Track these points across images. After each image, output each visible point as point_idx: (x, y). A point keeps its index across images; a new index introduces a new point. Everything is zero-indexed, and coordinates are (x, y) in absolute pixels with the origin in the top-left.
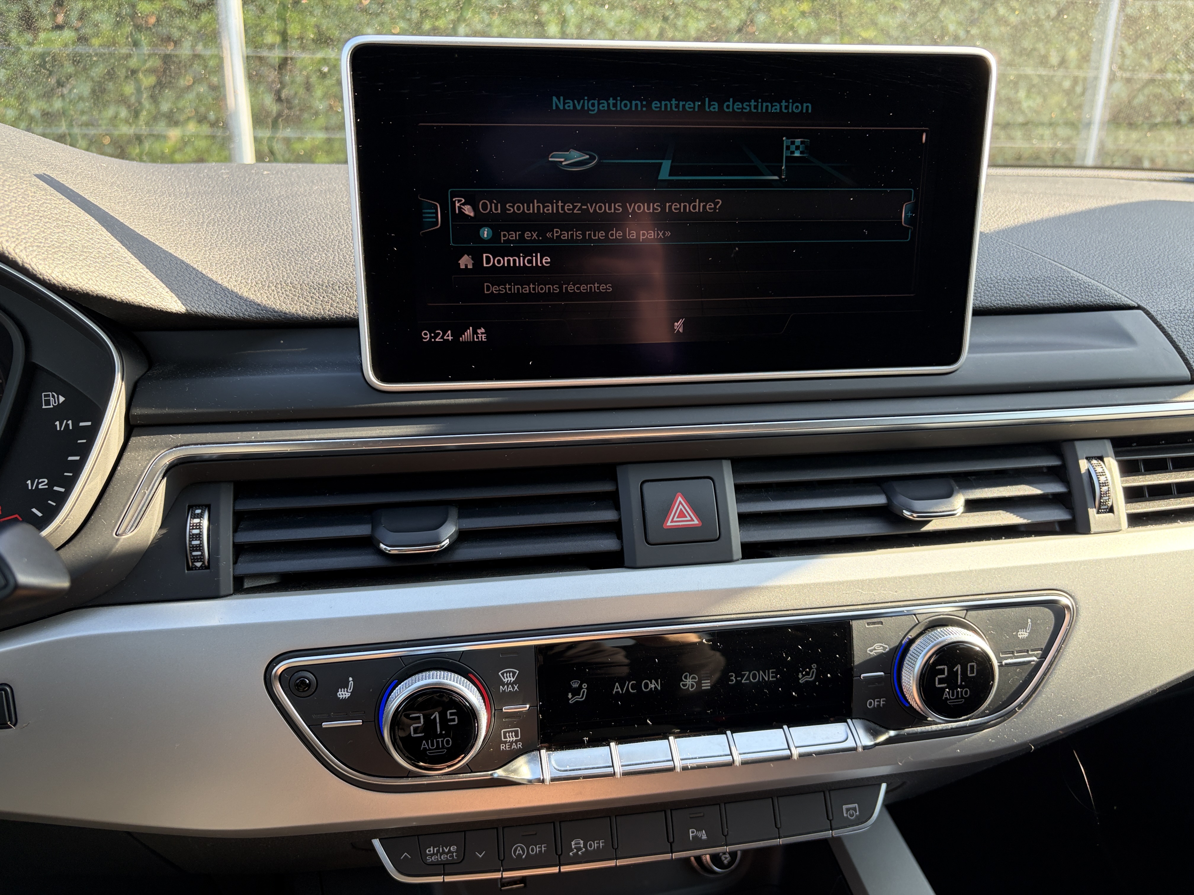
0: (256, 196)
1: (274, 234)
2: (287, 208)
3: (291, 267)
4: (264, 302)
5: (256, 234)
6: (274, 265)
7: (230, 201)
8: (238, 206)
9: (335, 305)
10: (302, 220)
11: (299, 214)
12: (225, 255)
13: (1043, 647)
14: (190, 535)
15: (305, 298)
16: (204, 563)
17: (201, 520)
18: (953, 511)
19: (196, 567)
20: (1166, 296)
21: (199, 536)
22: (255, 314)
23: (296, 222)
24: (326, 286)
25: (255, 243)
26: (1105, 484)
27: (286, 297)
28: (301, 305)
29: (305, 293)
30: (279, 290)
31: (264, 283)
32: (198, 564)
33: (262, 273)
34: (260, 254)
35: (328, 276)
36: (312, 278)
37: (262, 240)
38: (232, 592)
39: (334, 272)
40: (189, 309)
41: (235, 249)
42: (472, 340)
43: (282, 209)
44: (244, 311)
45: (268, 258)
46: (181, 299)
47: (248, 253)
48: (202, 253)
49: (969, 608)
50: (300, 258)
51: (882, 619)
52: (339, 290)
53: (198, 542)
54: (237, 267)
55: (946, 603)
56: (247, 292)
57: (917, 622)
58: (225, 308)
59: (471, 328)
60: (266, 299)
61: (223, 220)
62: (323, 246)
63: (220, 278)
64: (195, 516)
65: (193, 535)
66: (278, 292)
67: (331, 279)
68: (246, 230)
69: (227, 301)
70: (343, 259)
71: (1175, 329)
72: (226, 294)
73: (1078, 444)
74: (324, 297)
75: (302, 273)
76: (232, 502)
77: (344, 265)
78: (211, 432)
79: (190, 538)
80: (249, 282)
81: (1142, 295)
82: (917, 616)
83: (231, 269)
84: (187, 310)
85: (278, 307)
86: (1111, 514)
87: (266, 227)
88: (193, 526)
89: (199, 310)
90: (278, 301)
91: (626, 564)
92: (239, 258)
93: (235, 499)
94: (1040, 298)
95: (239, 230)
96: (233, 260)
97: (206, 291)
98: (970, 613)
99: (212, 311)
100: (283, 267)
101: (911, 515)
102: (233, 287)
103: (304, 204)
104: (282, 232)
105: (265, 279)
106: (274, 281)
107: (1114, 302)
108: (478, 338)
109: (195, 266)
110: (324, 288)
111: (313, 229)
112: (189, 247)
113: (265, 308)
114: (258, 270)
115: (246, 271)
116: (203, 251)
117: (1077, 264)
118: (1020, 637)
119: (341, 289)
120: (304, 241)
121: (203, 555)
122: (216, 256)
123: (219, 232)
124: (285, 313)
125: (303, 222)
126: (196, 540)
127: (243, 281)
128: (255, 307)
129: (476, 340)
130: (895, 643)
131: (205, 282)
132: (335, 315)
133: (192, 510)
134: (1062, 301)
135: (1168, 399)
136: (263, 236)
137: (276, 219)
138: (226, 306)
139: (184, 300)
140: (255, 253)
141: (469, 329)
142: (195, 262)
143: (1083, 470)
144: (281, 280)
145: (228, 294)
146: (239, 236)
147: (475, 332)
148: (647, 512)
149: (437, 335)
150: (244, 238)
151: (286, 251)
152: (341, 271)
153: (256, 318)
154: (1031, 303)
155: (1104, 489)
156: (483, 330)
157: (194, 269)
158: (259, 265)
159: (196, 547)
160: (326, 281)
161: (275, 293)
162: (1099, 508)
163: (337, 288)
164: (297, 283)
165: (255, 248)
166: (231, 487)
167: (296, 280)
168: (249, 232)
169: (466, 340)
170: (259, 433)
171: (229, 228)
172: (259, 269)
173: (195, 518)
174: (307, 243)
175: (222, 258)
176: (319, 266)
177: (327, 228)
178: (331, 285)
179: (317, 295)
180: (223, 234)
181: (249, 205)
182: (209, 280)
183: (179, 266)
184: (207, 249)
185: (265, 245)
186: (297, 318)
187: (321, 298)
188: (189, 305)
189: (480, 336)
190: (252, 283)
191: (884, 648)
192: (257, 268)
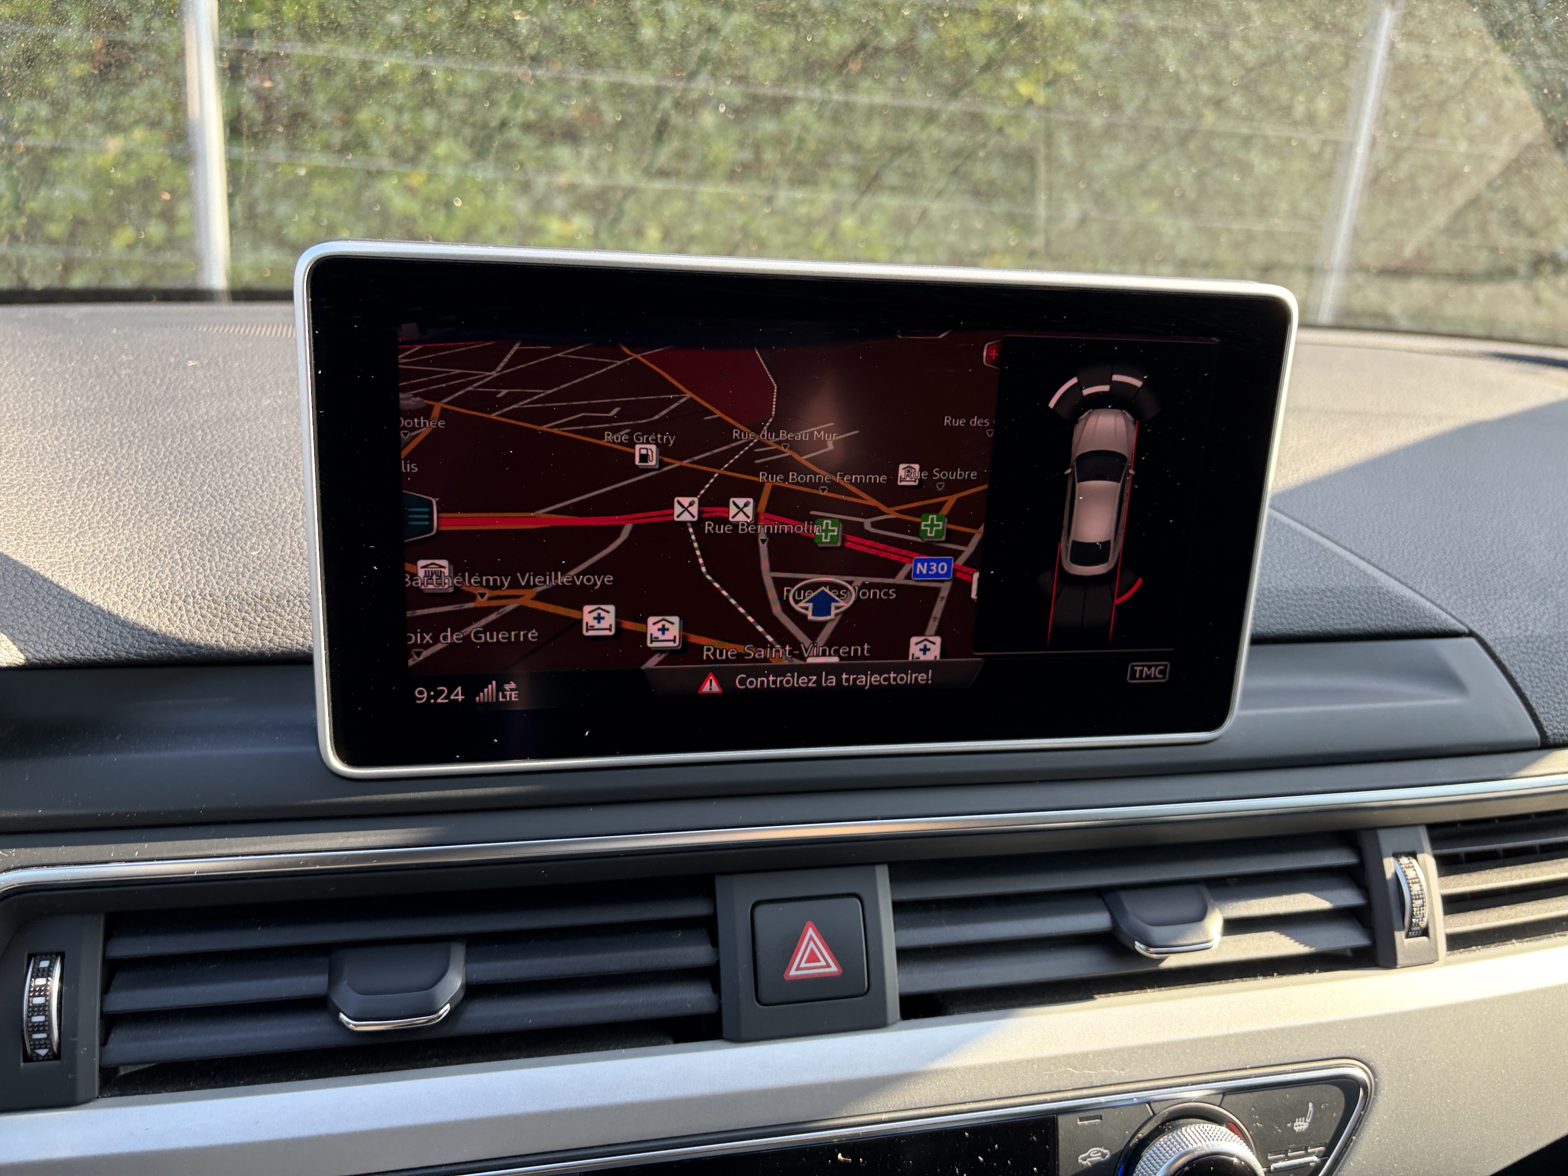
0: (168, 420)
1: (189, 500)
2: (215, 447)
3: (213, 564)
4: (164, 629)
5: (160, 499)
6: (185, 560)
7: (125, 430)
8: (137, 440)
9: (281, 631)
10: (238, 470)
11: (235, 459)
12: (103, 545)
13: (1328, 1141)
14: (29, 1007)
15: (232, 619)
16: (51, 1049)
17: (48, 980)
18: (1207, 942)
19: (38, 1055)
20: (1507, 612)
21: (43, 1009)
22: (147, 650)
23: (228, 476)
24: (268, 600)
25: (157, 518)
26: (1420, 897)
27: (202, 620)
28: (226, 631)
29: (233, 612)
30: (189, 607)
31: (165, 596)
32: (43, 1052)
33: (164, 576)
34: (163, 539)
35: (272, 582)
36: (245, 585)
37: (169, 512)
38: (97, 1094)
39: (283, 574)
40: (30, 656)
41: (121, 530)
42: (494, 700)
43: (208, 448)
44: (127, 646)
45: (175, 546)
46: (17, 643)
47: (143, 538)
48: (62, 546)
49: (1226, 1092)
50: (229, 547)
51: (1101, 1112)
52: (289, 606)
53: (41, 1019)
54: (121, 566)
55: (1193, 1084)
56: (135, 612)
57: (1151, 1113)
58: (95, 645)
59: (494, 683)
60: (168, 622)
61: (107, 473)
62: (268, 525)
63: (89, 592)
64: (37, 974)
65: (35, 1006)
66: (188, 611)
67: (276, 588)
68: (143, 491)
69: (99, 632)
70: (297, 550)
71: (1520, 667)
72: (98, 620)
73: (1382, 834)
74: (263, 619)
75: (229, 576)
76: (101, 946)
77: (298, 561)
78: (67, 844)
79: (29, 1012)
80: (141, 595)
81: (1474, 611)
82: (1152, 1105)
83: (110, 573)
84: (27, 659)
85: (186, 637)
86: (1424, 938)
87: (177, 484)
88: (35, 991)
89: (49, 656)
90: (188, 627)
91: (725, 1034)
92: (126, 548)
93: (108, 937)
94: (1336, 621)
95: (132, 492)
96: (116, 553)
97: (64, 620)
98: (1227, 1097)
99: (71, 655)
100: (198, 564)
101: (1147, 950)
102: (111, 606)
103: (243, 439)
104: (203, 496)
105: (167, 588)
106: (182, 590)
107: (1437, 626)
108: (504, 696)
109: (48, 575)
110: (264, 602)
111: (254, 489)
112: (41, 536)
113: (165, 639)
114: (157, 571)
115: (136, 574)
116: (65, 541)
117: (1382, 556)
118: (1296, 1129)
119: (292, 605)
120: (238, 513)
121: (49, 1037)
122: (87, 548)
123: (97, 498)
124: (199, 647)
125: (239, 475)
126: (38, 1015)
127: (129, 594)
128: (148, 638)
129: (501, 699)
130: (1119, 1146)
131: (63, 603)
132: (280, 649)
133: (35, 962)
134: (1366, 626)
135: (1508, 774)
136: (170, 504)
137: (196, 470)
138: (98, 642)
139: (22, 644)
140: (155, 537)
141: (491, 684)
142: (48, 567)
143: (1389, 875)
144: (195, 588)
145: (102, 619)
146: (130, 504)
147: (500, 688)
148: (759, 954)
149: (439, 694)
150: (139, 508)
151: (207, 532)
152: (292, 572)
153: (149, 657)
154: (1324, 628)
155: (1418, 903)
156: (513, 685)
157: (45, 580)
158: (160, 561)
159: (38, 1026)
160: (268, 591)
161: (183, 612)
162: (1410, 930)
163: (286, 603)
164: (220, 594)
165: (155, 527)
166: (101, 921)
167: (220, 590)
168: (148, 495)
169: (486, 700)
170: (146, 845)
171: (115, 490)
172: (160, 568)
173: (38, 977)
174: (241, 517)
175: (97, 552)
176: (259, 562)
177: (278, 489)
178: (275, 598)
179: (253, 614)
180: (104, 501)
181: (154, 438)
182: (71, 598)
183: (20, 579)
184: (73, 535)
185: (173, 521)
186: (218, 654)
187: (259, 620)
188: (32, 650)
189: (508, 693)
190: (145, 596)
191: (1103, 1155)
192: (155, 568)
